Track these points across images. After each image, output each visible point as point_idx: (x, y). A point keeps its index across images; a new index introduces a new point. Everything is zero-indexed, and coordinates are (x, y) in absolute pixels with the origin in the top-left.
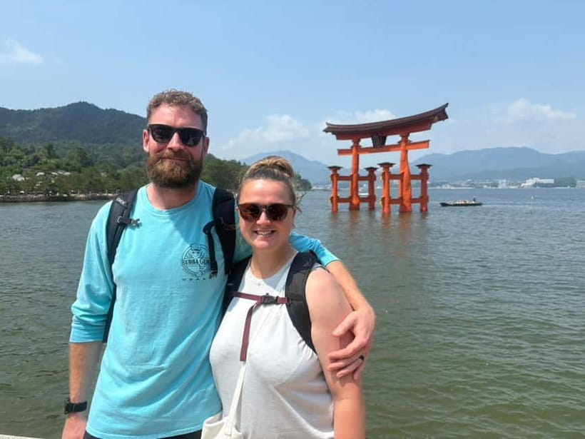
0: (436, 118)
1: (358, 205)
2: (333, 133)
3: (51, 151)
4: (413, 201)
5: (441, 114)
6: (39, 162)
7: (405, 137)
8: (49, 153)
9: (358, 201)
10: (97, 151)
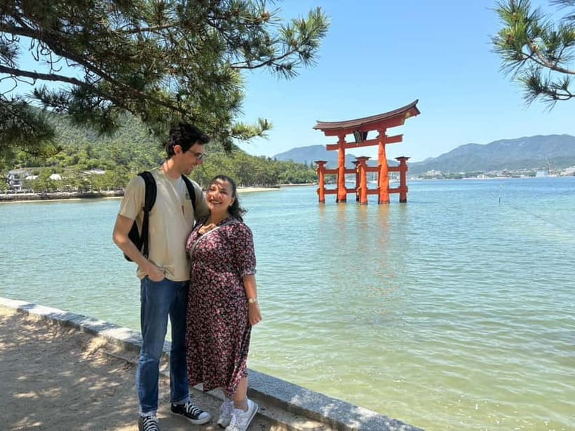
0: (408, 114)
1: (345, 196)
2: (322, 130)
3: (90, 152)
4: (390, 191)
5: (413, 110)
6: (79, 162)
7: (382, 132)
8: (88, 154)
9: (345, 192)
10: (137, 150)
